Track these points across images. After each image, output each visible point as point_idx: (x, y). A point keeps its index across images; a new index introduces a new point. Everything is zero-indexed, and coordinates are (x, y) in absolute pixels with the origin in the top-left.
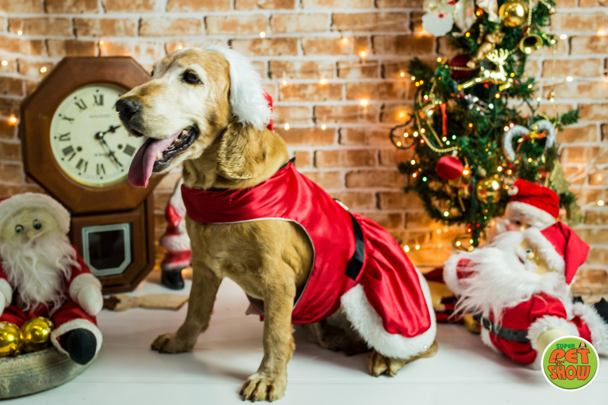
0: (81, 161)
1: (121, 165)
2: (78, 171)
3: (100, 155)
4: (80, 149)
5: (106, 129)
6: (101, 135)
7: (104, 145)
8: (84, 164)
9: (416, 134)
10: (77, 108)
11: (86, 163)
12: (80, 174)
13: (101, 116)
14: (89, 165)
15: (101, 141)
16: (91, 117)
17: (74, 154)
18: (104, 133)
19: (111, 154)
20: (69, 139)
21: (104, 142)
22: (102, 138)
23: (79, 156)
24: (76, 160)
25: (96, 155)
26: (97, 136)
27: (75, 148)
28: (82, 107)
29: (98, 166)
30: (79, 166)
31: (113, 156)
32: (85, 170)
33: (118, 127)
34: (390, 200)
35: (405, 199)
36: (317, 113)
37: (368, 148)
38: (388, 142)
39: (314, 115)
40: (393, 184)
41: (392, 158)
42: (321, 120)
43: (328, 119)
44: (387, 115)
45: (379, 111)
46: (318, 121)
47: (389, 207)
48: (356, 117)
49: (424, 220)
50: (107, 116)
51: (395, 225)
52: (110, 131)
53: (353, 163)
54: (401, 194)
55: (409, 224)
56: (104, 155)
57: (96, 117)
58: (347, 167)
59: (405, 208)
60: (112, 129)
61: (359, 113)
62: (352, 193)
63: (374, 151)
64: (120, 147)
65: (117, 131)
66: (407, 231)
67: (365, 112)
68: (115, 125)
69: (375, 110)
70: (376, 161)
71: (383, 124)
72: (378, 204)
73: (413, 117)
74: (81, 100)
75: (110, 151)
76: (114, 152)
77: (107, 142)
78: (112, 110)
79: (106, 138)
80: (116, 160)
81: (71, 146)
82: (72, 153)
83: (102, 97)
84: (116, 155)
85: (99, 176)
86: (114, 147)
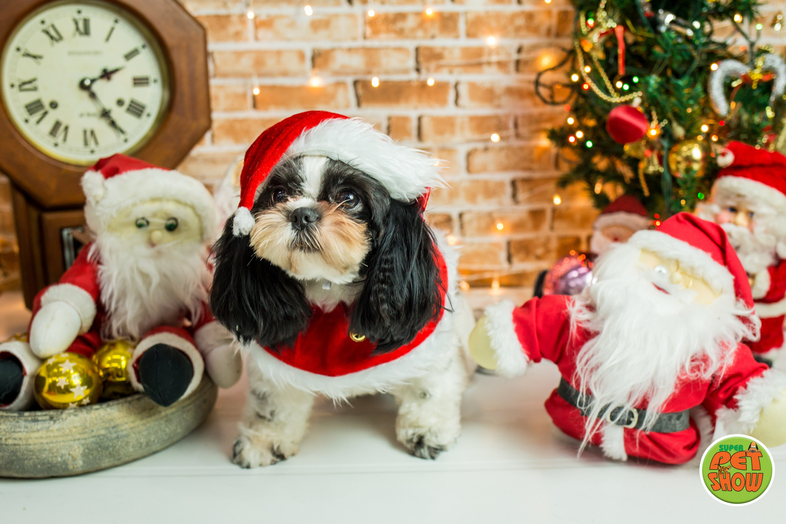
0: (57, 124)
1: (122, 131)
2: (52, 140)
3: (88, 115)
4: (54, 105)
5: (97, 73)
6: (87, 83)
7: (94, 100)
8: (62, 127)
9: (575, 78)
10: (47, 38)
11: (66, 128)
12: (56, 145)
13: (88, 53)
14: (70, 131)
15: (89, 92)
16: (70, 53)
17: (45, 113)
18: (93, 81)
19: (105, 114)
20: (35, 89)
21: (93, 96)
22: (90, 87)
23: (53, 116)
24: (48, 124)
25: (82, 115)
26: (82, 86)
27: (46, 103)
28: (55, 37)
29: (85, 132)
30: (53, 132)
31: (109, 117)
32: (64, 139)
33: (116, 71)
34: (531, 190)
35: (551, 186)
36: (421, 59)
37: (500, 112)
38: (528, 102)
39: (417, 61)
40: (535, 166)
41: (534, 127)
42: (428, 70)
43: (439, 68)
44: (526, 63)
45: (515, 56)
46: (423, 71)
47: (530, 200)
48: (480, 65)
49: (578, 217)
50: (96, 53)
51: (537, 226)
52: (102, 77)
53: (477, 136)
54: (546, 180)
55: (557, 224)
56: (94, 115)
57: (79, 53)
58: (468, 141)
59: (551, 200)
60: (107, 75)
61: (485, 59)
62: (477, 181)
63: (507, 116)
64: (120, 103)
65: (115, 77)
66: (554, 235)
67: (494, 58)
68: (110, 68)
69: (509, 55)
70: (511, 131)
71: (520, 76)
72: (514, 196)
73: (572, 53)
74: (53, 26)
75: (104, 110)
76: (110, 111)
77: (98, 96)
78: (106, 43)
79: (95, 88)
80: (113, 123)
81: (39, 100)
82: (43, 111)
83: (86, 22)
84: (113, 115)
85: (88, 149)
86: (109, 103)
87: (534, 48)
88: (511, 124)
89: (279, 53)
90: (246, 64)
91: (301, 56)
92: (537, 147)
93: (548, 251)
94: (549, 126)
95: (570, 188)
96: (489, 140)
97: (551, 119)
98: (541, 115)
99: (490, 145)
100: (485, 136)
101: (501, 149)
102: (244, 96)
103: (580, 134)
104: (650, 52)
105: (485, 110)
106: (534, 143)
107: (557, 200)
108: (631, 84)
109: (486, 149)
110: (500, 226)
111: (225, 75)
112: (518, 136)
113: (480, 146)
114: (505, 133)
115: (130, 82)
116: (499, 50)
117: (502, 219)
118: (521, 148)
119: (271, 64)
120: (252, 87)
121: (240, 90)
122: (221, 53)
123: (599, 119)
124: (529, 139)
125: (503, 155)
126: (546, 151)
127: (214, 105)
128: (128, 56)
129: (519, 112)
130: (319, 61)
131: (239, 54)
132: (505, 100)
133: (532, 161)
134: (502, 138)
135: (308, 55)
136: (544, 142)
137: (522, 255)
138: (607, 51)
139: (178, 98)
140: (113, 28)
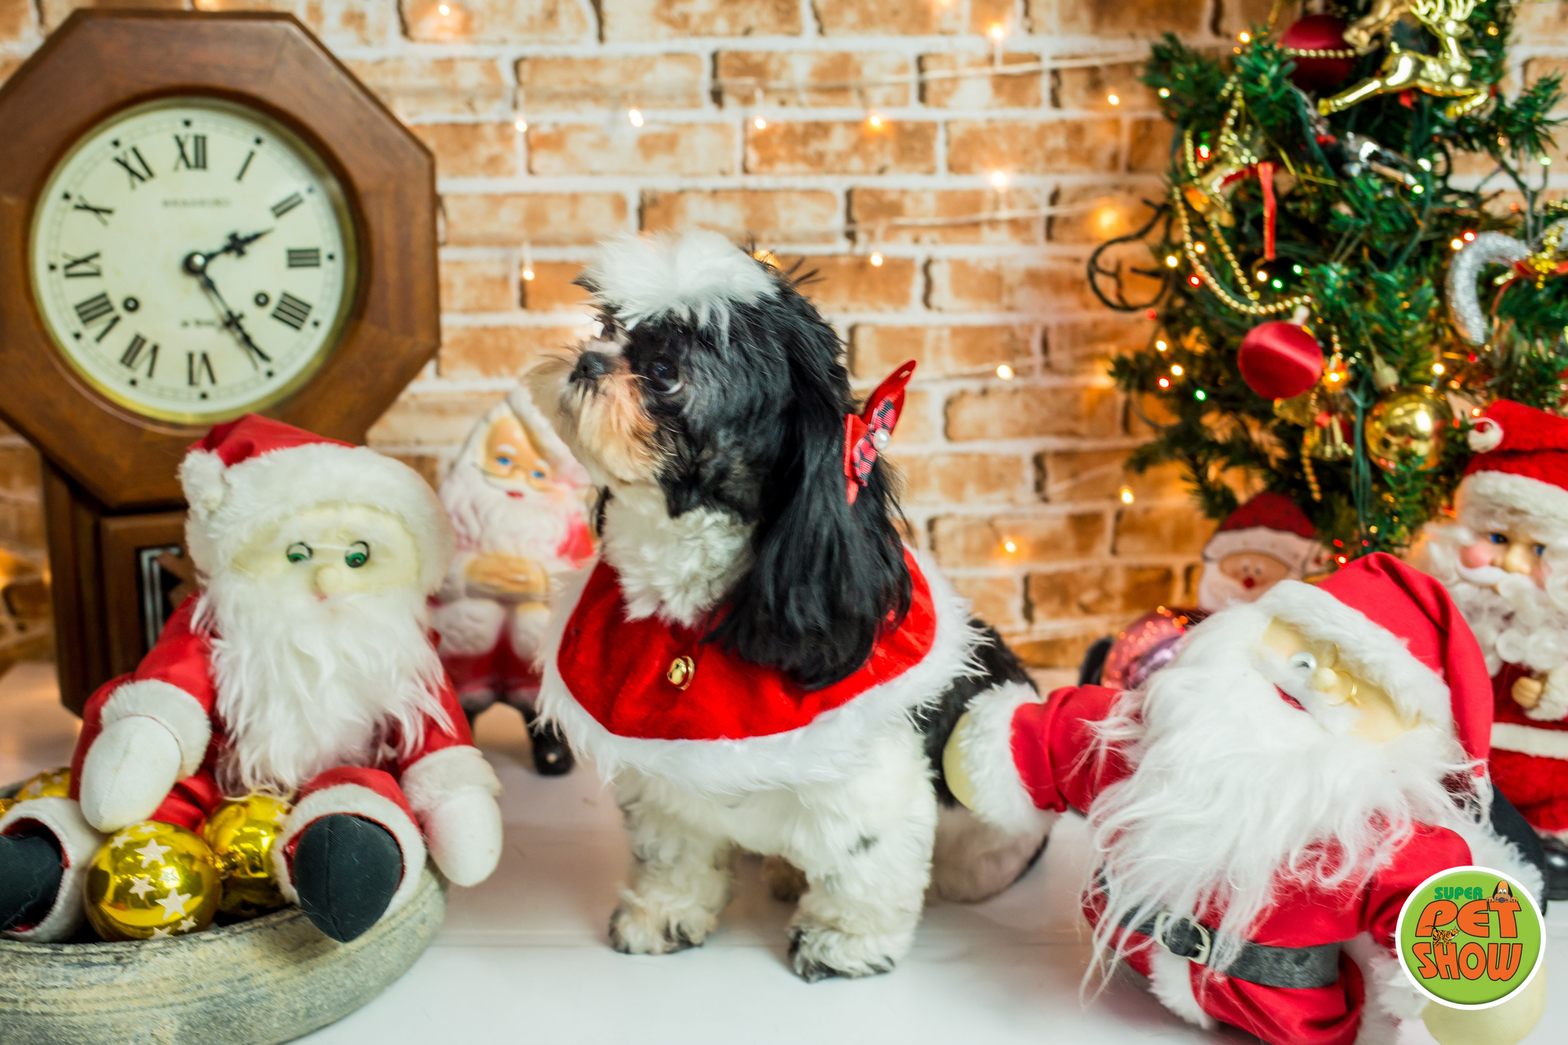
0: (138, 342)
1: (263, 356)
2: (128, 374)
3: (198, 323)
4: (132, 305)
5: (218, 242)
6: (199, 261)
7: (209, 293)
8: (147, 348)
9: (1172, 262)
10: (123, 173)
11: (155, 349)
12: (133, 383)
13: (202, 203)
14: (163, 356)
15: (201, 278)
16: (166, 204)
17: (116, 320)
18: (209, 257)
19: (232, 322)
20: (97, 274)
21: (209, 286)
22: (203, 270)
23: (129, 326)
24: (119, 341)
25: (185, 324)
26: (189, 267)
27: (117, 302)
28: (137, 171)
29: (191, 357)
30: (129, 358)
31: (240, 328)
32: (150, 374)
33: (256, 237)
34: (1074, 475)
35: (1115, 468)
36: (856, 214)
37: (1013, 319)
38: (1070, 300)
39: (850, 219)
40: (1083, 427)
41: (1081, 351)
42: (871, 234)
43: (893, 231)
44: (1067, 221)
45: (1046, 210)
46: (862, 237)
47: (1070, 496)
48: (976, 225)
49: (1167, 529)
50: (218, 203)
51: (1084, 548)
52: (227, 250)
53: (967, 369)
54: (1106, 455)
55: (1125, 543)
56: (210, 324)
57: (185, 204)
58: (949, 377)
59: (1115, 497)
60: (237, 245)
61: (984, 215)
62: (966, 456)
63: (1030, 329)
64: (261, 300)
65: (251, 249)
66: (1119, 564)
67: (1004, 214)
68: (243, 233)
69: (1034, 207)
70: (1037, 359)
71: (1055, 249)
72: (1039, 486)
73: (1165, 211)
74: (135, 151)
75: (230, 313)
76: (241, 316)
77: (219, 285)
78: (236, 185)
79: (214, 271)
80: (247, 340)
81: (104, 295)
82: (109, 317)
83: (201, 142)
84: (248, 325)
85: (196, 392)
86: (239, 301)
87: (1085, 192)
88: (1036, 345)
89: (574, 198)
90: (509, 219)
91: (619, 204)
92: (1086, 388)
93: (1106, 596)
94: (1113, 349)
95: (1152, 472)
96: (993, 374)
97: (1115, 335)
98: (1095, 325)
99: (992, 383)
100: (986, 367)
101: (1015, 391)
102: (505, 281)
103: (1177, 370)
104: (1326, 213)
105: (985, 316)
106: (1081, 380)
107: (1127, 497)
108: (1290, 279)
109: (984, 392)
110: (1010, 546)
111: (466, 242)
112: (1048, 367)
113: (974, 386)
114: (1022, 362)
115: (283, 259)
116: (1012, 197)
117: (1014, 532)
118: (1055, 391)
119: (558, 220)
120: (521, 266)
121: (496, 271)
122: (460, 197)
123: (1218, 342)
124: (1072, 373)
125: (1018, 402)
126: (1104, 396)
127: (445, 301)
128: (281, 210)
129: (1052, 319)
130: (652, 214)
131: (495, 201)
132: (1024, 296)
133: (1077, 418)
134: (1016, 372)
135: (633, 203)
136: (1101, 379)
137: (1054, 605)
138: (1238, 211)
139: (375, 290)
140: (252, 155)
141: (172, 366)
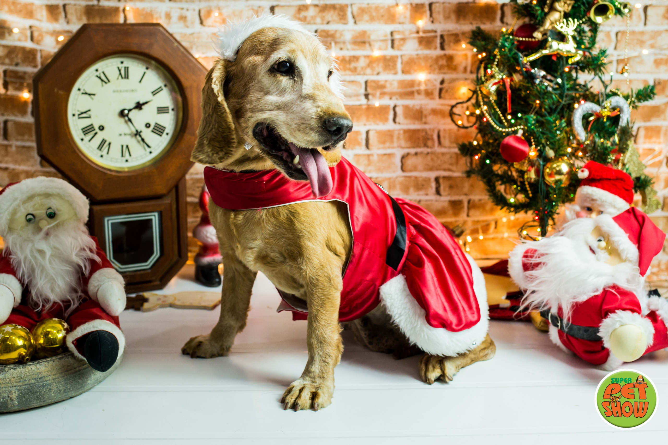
0: (104, 141)
1: (149, 146)
2: (100, 153)
3: (125, 134)
4: (102, 128)
5: (132, 105)
6: (126, 112)
7: (129, 123)
8: (107, 143)
9: (478, 112)
10: (99, 81)
11: (110, 144)
12: (102, 156)
13: (127, 91)
14: (112, 146)
15: (126, 118)
16: (114, 91)
17: (96, 133)
18: (130, 110)
19: (138, 133)
20: (89, 117)
21: (130, 120)
22: (127, 115)
23: (101, 136)
24: (97, 141)
25: (120, 135)
26: (122, 114)
27: (96, 127)
28: (104, 80)
29: (122, 146)
30: (100, 147)
31: (140, 136)
32: (108, 153)
33: (146, 103)
34: (450, 186)
36: (369, 89)
37: (427, 127)
38: (447, 120)
39: (366, 90)
40: (453, 168)
42: (374, 96)
43: (382, 95)
44: (447, 91)
45: (439, 86)
46: (371, 97)
47: (449, 193)
48: (412, 93)
50: (132, 91)
51: (456, 214)
52: (136, 108)
54: (463, 178)
55: (472, 212)
56: (130, 135)
57: (121, 91)
58: (403, 148)
59: (467, 194)
60: (139, 106)
61: (415, 89)
62: (409, 177)
63: (432, 130)
64: (148, 125)
65: (144, 107)
66: (470, 220)
67: (423, 88)
68: (142, 101)
69: (434, 85)
70: (436, 142)
71: (442, 101)
72: (437, 189)
73: (475, 93)
74: (103, 73)
75: (137, 131)
76: (141, 132)
77: (133, 121)
78: (139, 84)
79: (132, 115)
80: (143, 140)
81: (92, 125)
82: (93, 133)
83: (127, 69)
84: (143, 135)
85: (124, 159)
86: (140, 126)
87: (453, 81)
88: (435, 137)
98: (458, 129)
99: (419, 150)
101: (427, 154)
105: (416, 126)
108: (517, 119)
109: (416, 154)
112: (440, 145)
113: (412, 151)
115: (156, 110)
116: (426, 82)
118: (443, 154)
124: (449, 147)
125: (428, 158)
128: (154, 93)
129: (441, 127)
132: (431, 118)
139: (190, 122)
140: (145, 73)
141: (115, 150)
